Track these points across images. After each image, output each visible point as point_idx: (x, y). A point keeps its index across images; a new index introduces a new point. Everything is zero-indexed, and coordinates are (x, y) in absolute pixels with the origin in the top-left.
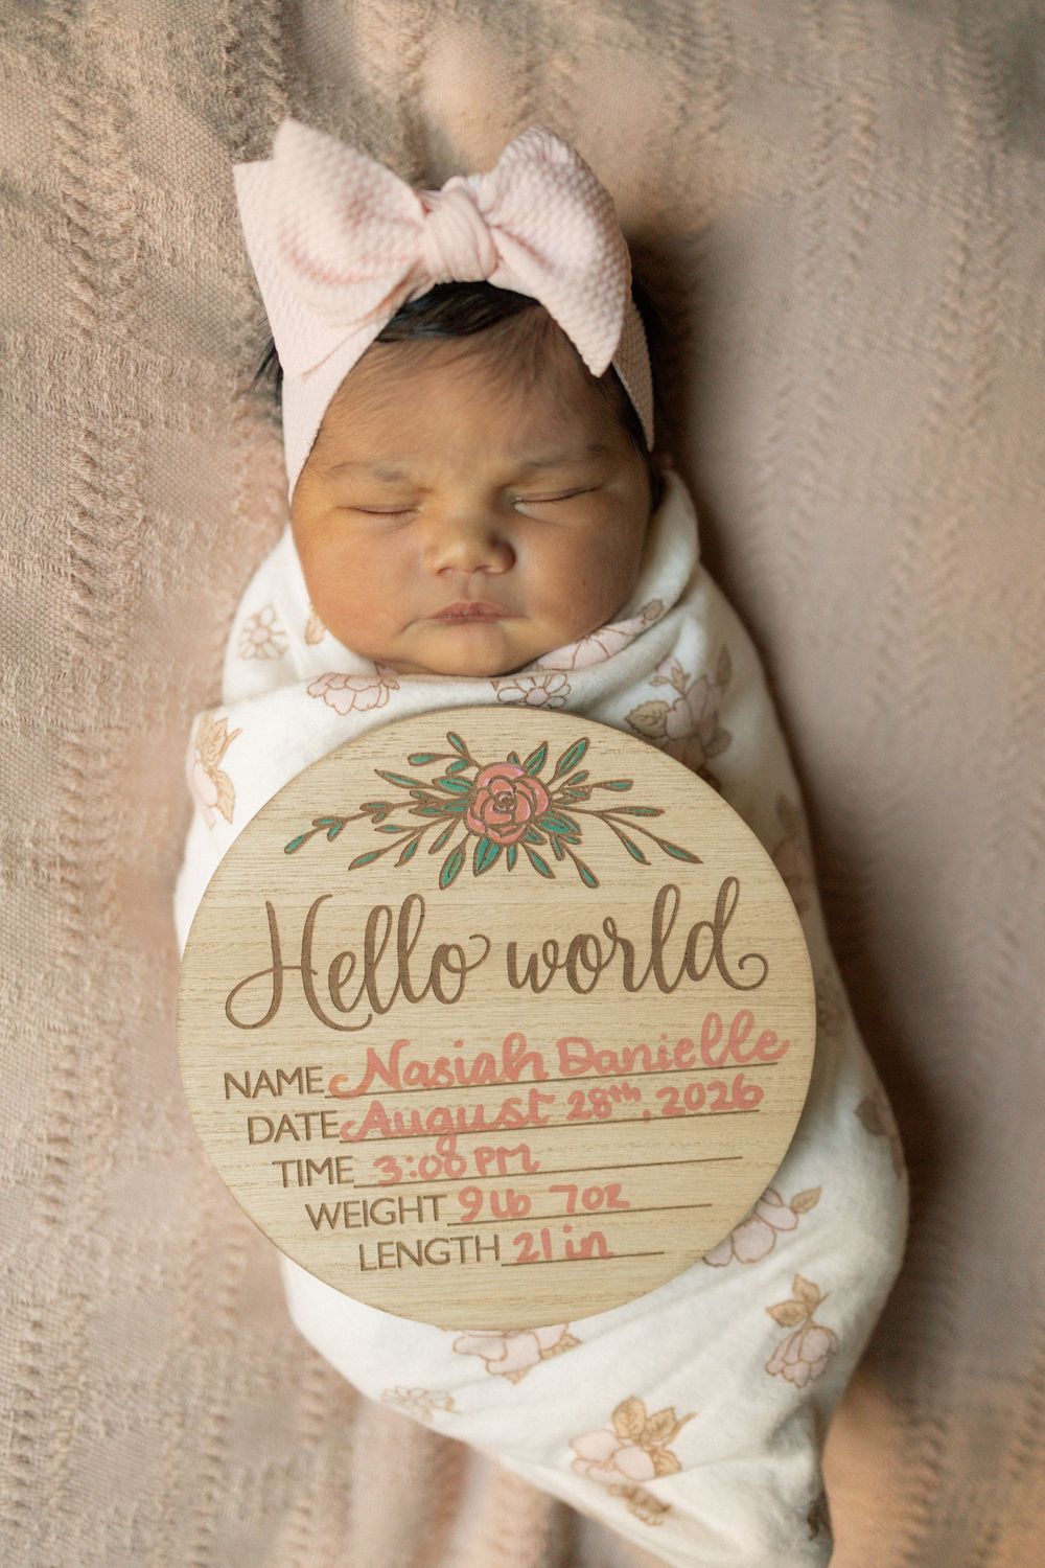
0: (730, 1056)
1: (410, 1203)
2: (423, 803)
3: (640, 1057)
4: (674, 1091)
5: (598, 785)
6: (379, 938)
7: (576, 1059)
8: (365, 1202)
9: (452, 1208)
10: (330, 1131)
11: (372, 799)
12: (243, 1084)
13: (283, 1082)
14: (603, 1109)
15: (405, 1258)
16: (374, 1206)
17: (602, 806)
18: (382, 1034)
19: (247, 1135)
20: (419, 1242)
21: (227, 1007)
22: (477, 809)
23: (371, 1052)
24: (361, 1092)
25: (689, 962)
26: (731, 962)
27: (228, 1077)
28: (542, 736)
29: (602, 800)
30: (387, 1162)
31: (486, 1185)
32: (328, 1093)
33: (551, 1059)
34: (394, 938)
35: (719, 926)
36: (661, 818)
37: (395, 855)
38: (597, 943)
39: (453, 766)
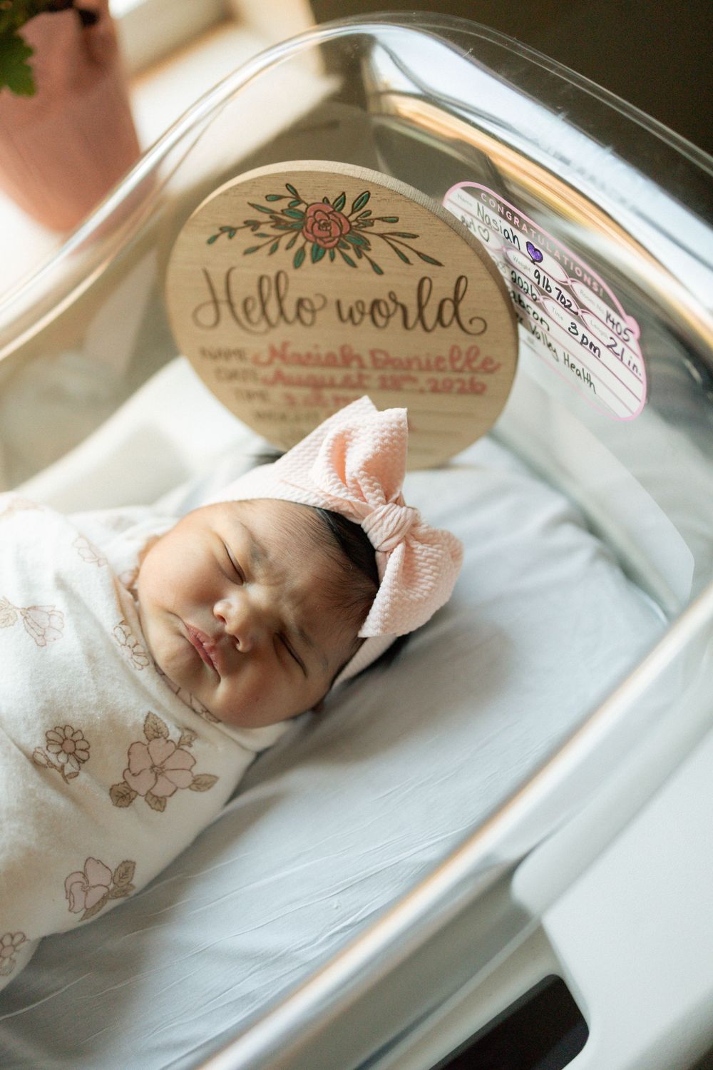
0: (467, 366)
2: (277, 223)
3: (415, 362)
4: (436, 380)
5: (379, 219)
6: (266, 291)
7: (380, 360)
10: (258, 377)
11: (248, 219)
12: (208, 352)
14: (397, 384)
17: (381, 231)
18: (275, 337)
21: (194, 316)
22: (309, 228)
23: (271, 346)
24: (270, 363)
25: (440, 318)
26: (465, 321)
28: (342, 189)
29: (380, 227)
33: (367, 360)
34: (273, 292)
35: (456, 302)
36: (417, 239)
37: (266, 249)
38: (386, 304)
39: (291, 202)
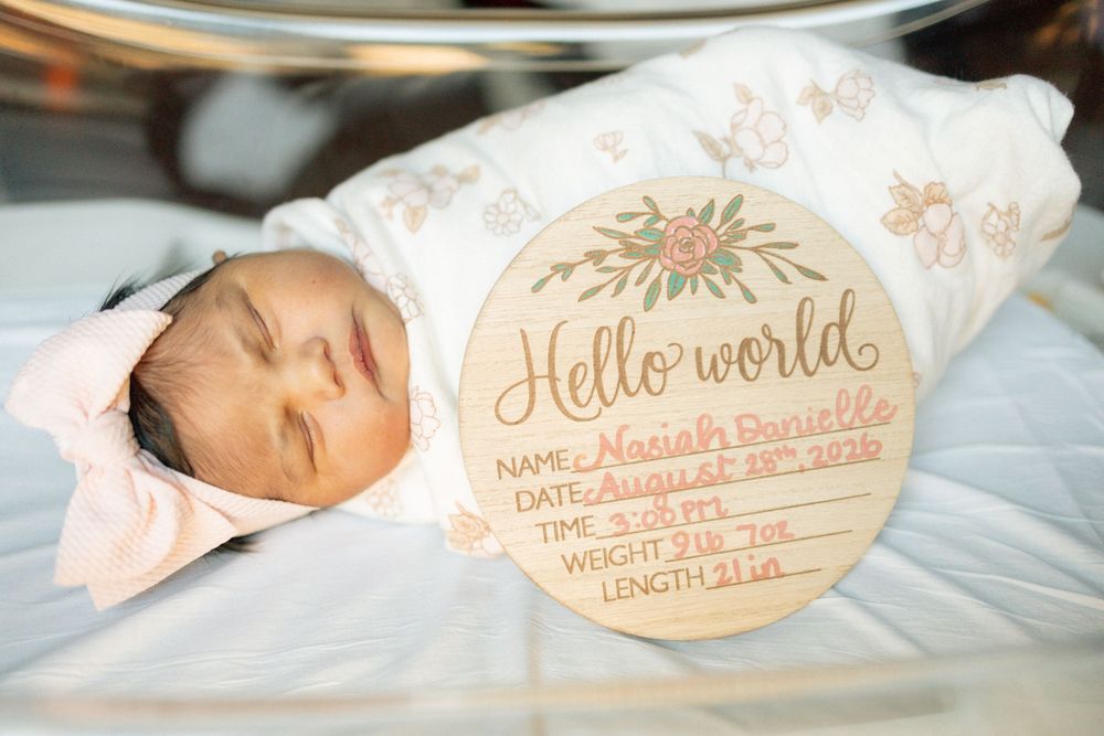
0: (857, 420)
1: (638, 547)
2: (629, 250)
3: (794, 425)
4: (819, 449)
5: (752, 228)
6: (603, 351)
7: (750, 430)
8: (604, 549)
9: (667, 548)
10: (576, 497)
12: (510, 466)
13: (540, 463)
14: (770, 466)
15: (636, 589)
16: (611, 552)
17: (755, 244)
18: (610, 422)
19: (516, 505)
20: (645, 577)
21: (497, 410)
22: (668, 251)
23: (602, 436)
24: (597, 466)
25: (823, 352)
26: (853, 351)
27: (500, 463)
28: (711, 193)
29: (755, 239)
30: (619, 518)
31: (691, 530)
32: (573, 469)
33: (731, 432)
34: (614, 349)
35: (843, 326)
36: (797, 250)
37: (611, 288)
38: (758, 344)
39: (648, 220)
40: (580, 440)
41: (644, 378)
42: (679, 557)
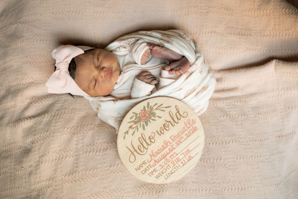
0: (190, 125)
1: (166, 168)
2: (135, 123)
3: (180, 133)
4: (186, 134)
5: (153, 106)
6: (141, 141)
7: (173, 138)
8: (161, 172)
9: (171, 165)
10: (151, 167)
11: (129, 126)
12: (138, 168)
13: (142, 165)
14: (180, 142)
15: (170, 174)
18: (149, 151)
19: (142, 174)
20: (170, 172)
21: (130, 161)
22: (142, 119)
23: (150, 155)
24: (152, 160)
25: (178, 118)
26: (182, 115)
27: (136, 169)
28: (143, 105)
29: (155, 108)
30: (160, 165)
31: (173, 160)
32: (148, 163)
33: (170, 140)
34: (143, 140)
35: (178, 112)
36: (163, 105)
37: (136, 131)
38: (166, 124)
39: (135, 116)
40: (147, 157)
41: (151, 141)
42: (174, 165)
